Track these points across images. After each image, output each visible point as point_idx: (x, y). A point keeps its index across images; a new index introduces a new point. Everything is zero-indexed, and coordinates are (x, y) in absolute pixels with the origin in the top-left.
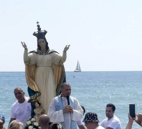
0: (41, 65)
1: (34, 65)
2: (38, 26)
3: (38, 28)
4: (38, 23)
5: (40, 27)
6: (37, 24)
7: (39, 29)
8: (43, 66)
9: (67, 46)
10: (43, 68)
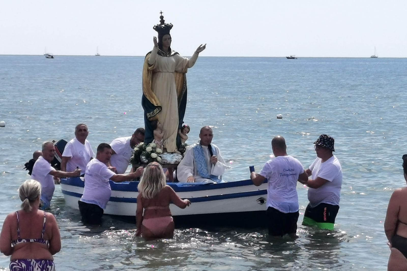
0: (165, 71)
1: (151, 71)
2: (162, 17)
3: (160, 19)
4: (161, 13)
5: (164, 19)
6: (160, 15)
7: (162, 21)
8: (168, 72)
9: (202, 45)
10: (167, 74)
